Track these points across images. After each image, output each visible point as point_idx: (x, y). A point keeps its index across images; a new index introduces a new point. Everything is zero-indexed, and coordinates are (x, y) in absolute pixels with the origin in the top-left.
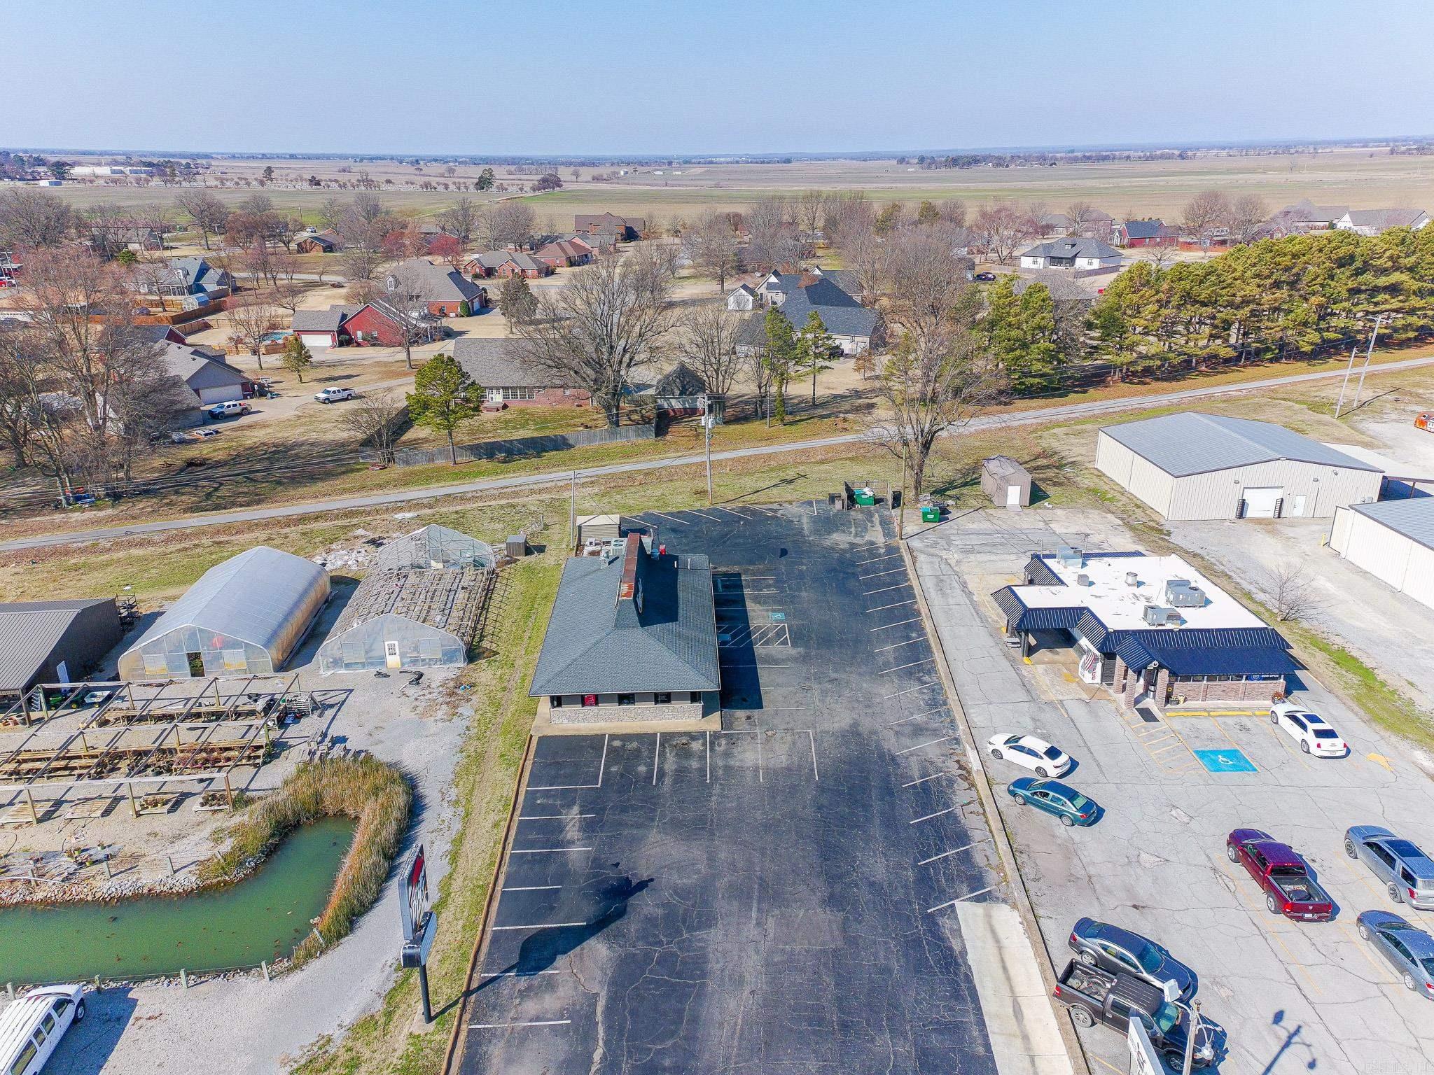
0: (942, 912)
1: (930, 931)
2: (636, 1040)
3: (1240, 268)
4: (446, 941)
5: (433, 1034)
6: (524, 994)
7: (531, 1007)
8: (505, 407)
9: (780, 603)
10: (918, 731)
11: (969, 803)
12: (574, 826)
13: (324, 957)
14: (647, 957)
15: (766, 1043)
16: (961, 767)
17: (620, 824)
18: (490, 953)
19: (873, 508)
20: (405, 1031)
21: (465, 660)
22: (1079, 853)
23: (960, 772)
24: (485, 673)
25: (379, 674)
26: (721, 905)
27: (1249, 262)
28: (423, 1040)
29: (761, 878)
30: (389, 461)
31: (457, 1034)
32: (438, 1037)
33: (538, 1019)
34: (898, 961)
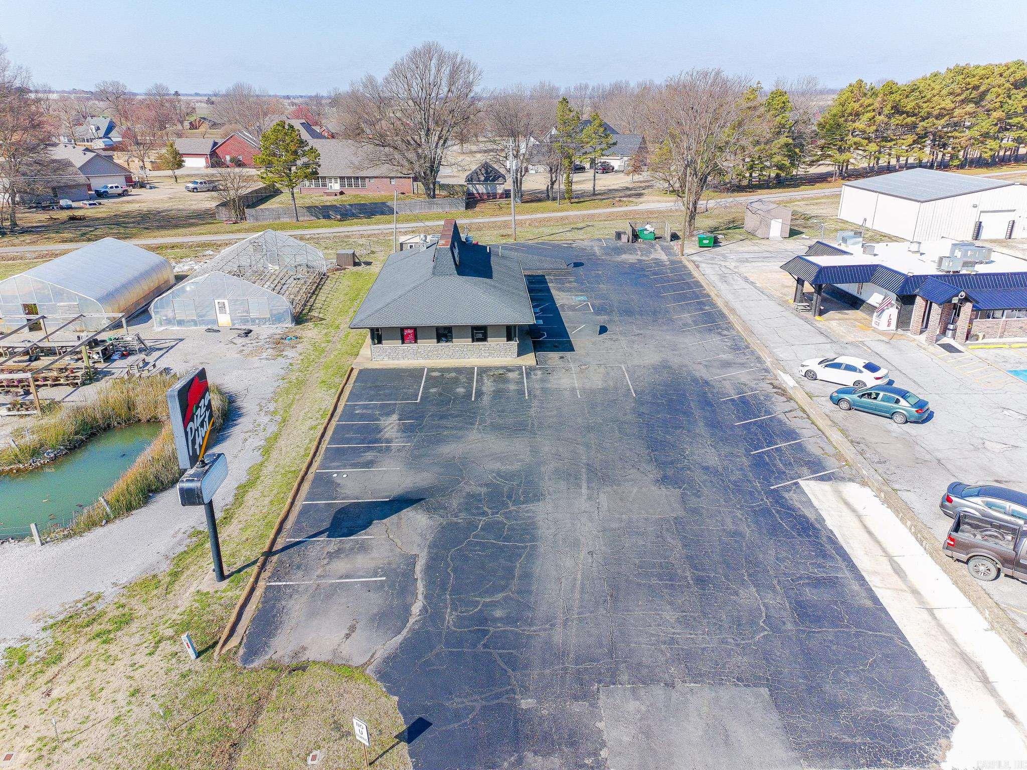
0: (787, 489)
1: (777, 502)
2: (461, 594)
3: (938, 87)
4: (251, 512)
5: (224, 591)
6: (331, 556)
7: (341, 566)
8: (342, 193)
9: (582, 291)
10: (726, 365)
11: (791, 411)
12: (392, 428)
13: (110, 526)
14: (471, 526)
15: (611, 596)
16: (774, 387)
17: (439, 427)
18: (298, 522)
19: (653, 242)
20: (193, 589)
21: (292, 321)
22: (919, 443)
23: (775, 390)
24: (310, 332)
25: (209, 330)
26: (547, 485)
27: (944, 83)
28: (212, 597)
29: (588, 465)
30: (241, 219)
31: (253, 589)
32: (230, 594)
33: (347, 577)
34: (749, 526)
